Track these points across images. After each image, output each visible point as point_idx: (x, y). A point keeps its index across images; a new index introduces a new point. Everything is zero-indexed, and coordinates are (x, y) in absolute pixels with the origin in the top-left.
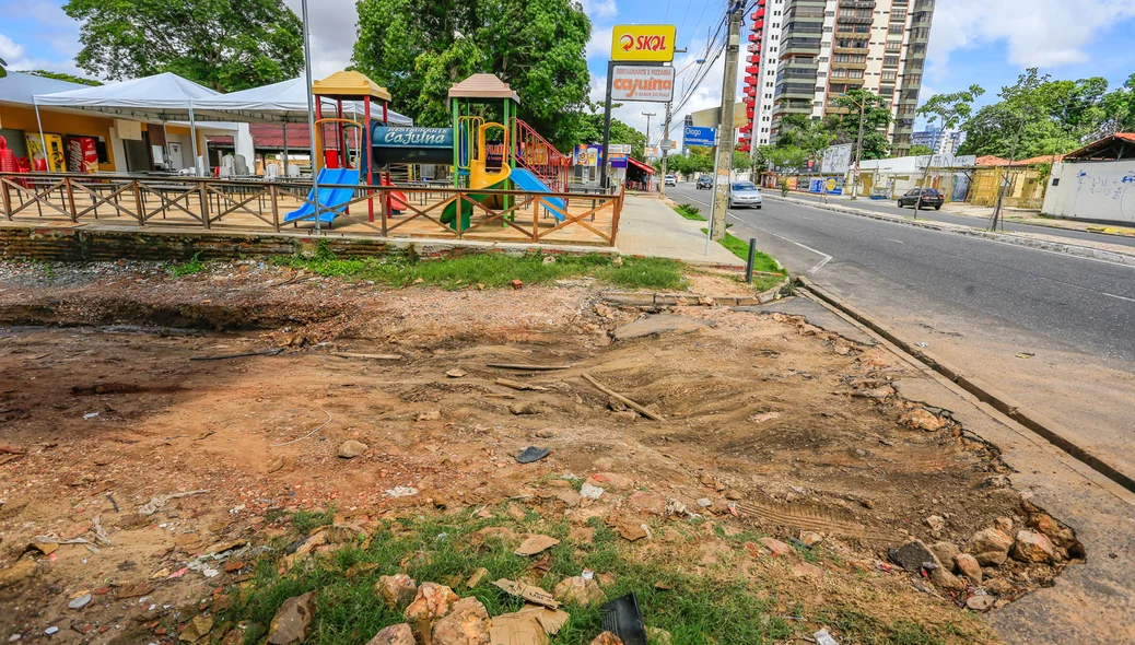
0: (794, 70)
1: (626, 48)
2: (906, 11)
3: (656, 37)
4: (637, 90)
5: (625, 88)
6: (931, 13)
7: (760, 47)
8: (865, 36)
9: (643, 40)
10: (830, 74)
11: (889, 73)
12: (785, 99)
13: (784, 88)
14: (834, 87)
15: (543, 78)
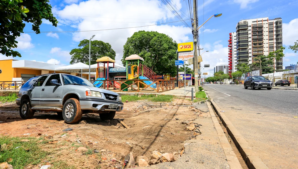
0: (241, 52)
1: (181, 48)
2: (273, 34)
3: (189, 45)
4: (185, 58)
5: (182, 58)
6: (281, 34)
7: (231, 48)
8: (262, 42)
9: (185, 46)
10: (252, 52)
11: (271, 51)
12: (240, 60)
13: (239, 57)
14: (254, 56)
15: (166, 58)
